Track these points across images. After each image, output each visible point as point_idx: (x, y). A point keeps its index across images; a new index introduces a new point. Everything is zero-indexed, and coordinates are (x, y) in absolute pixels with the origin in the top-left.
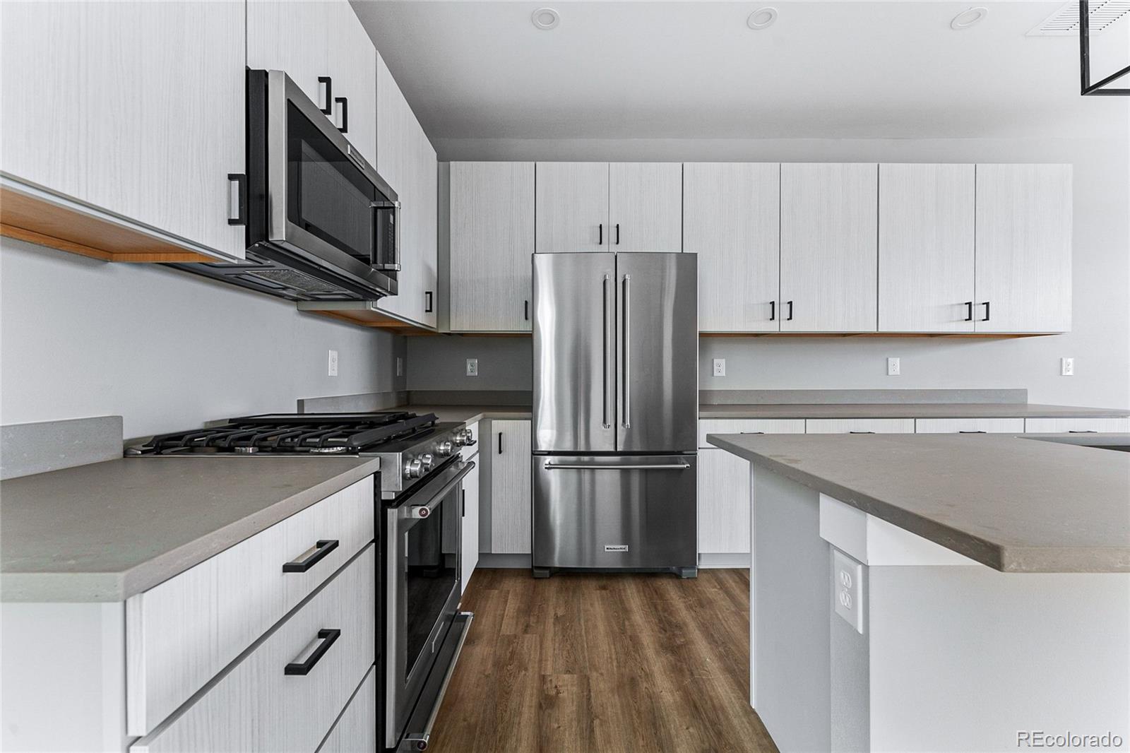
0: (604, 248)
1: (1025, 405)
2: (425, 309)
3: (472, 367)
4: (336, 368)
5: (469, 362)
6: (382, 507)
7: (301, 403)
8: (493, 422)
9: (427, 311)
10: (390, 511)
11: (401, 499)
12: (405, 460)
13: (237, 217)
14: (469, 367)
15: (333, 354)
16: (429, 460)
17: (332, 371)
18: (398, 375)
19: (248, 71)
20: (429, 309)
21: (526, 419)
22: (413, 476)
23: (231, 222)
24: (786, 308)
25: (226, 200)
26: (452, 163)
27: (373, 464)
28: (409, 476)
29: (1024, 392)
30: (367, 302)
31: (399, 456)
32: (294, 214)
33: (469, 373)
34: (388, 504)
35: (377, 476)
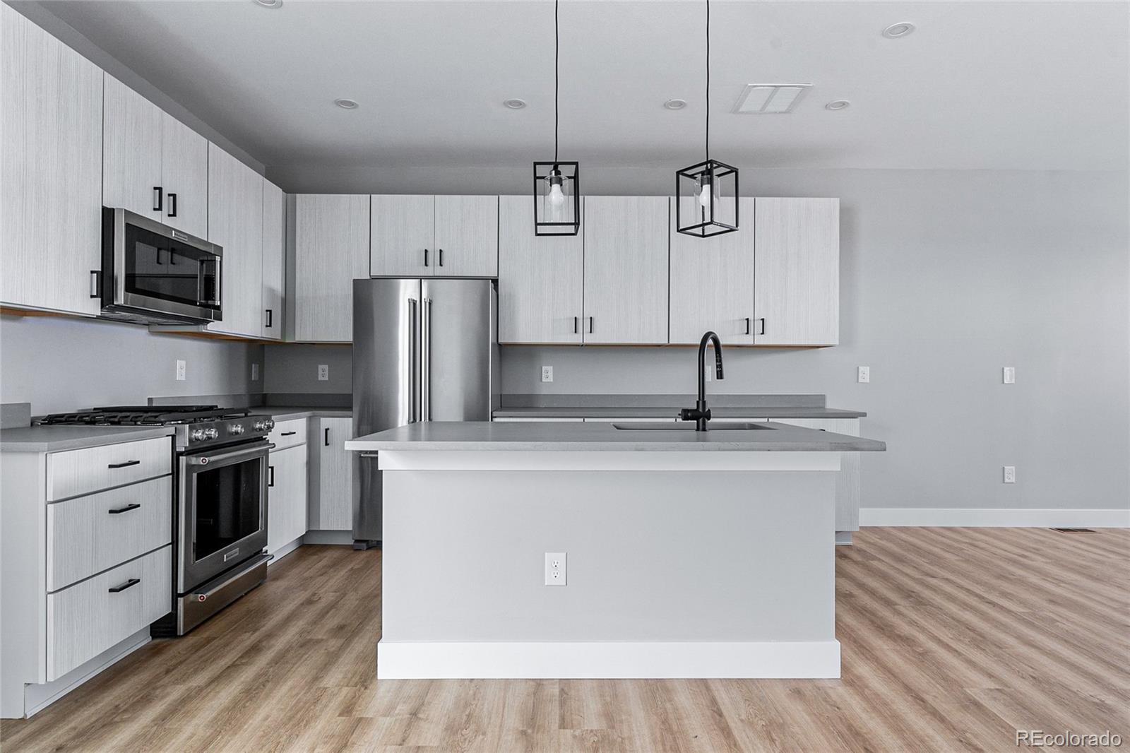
0: (430, 268)
1: (823, 408)
2: (265, 324)
3: (323, 372)
4: (184, 374)
5: (321, 367)
6: (176, 456)
7: (150, 400)
8: (322, 419)
9: (267, 326)
10: (181, 457)
11: (188, 453)
12: (191, 429)
13: (95, 294)
14: (320, 372)
15: (180, 364)
16: (213, 433)
17: (181, 375)
18: (253, 379)
19: (104, 208)
20: (268, 324)
21: (348, 417)
22: (197, 439)
23: (92, 296)
24: (587, 323)
25: (88, 284)
26: (298, 195)
27: (171, 430)
28: (194, 440)
29: (823, 398)
30: (200, 326)
31: (187, 426)
32: (130, 287)
33: (320, 378)
34: (181, 454)
35: (174, 437)
